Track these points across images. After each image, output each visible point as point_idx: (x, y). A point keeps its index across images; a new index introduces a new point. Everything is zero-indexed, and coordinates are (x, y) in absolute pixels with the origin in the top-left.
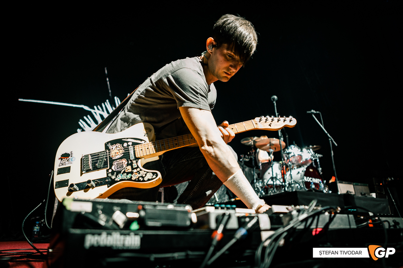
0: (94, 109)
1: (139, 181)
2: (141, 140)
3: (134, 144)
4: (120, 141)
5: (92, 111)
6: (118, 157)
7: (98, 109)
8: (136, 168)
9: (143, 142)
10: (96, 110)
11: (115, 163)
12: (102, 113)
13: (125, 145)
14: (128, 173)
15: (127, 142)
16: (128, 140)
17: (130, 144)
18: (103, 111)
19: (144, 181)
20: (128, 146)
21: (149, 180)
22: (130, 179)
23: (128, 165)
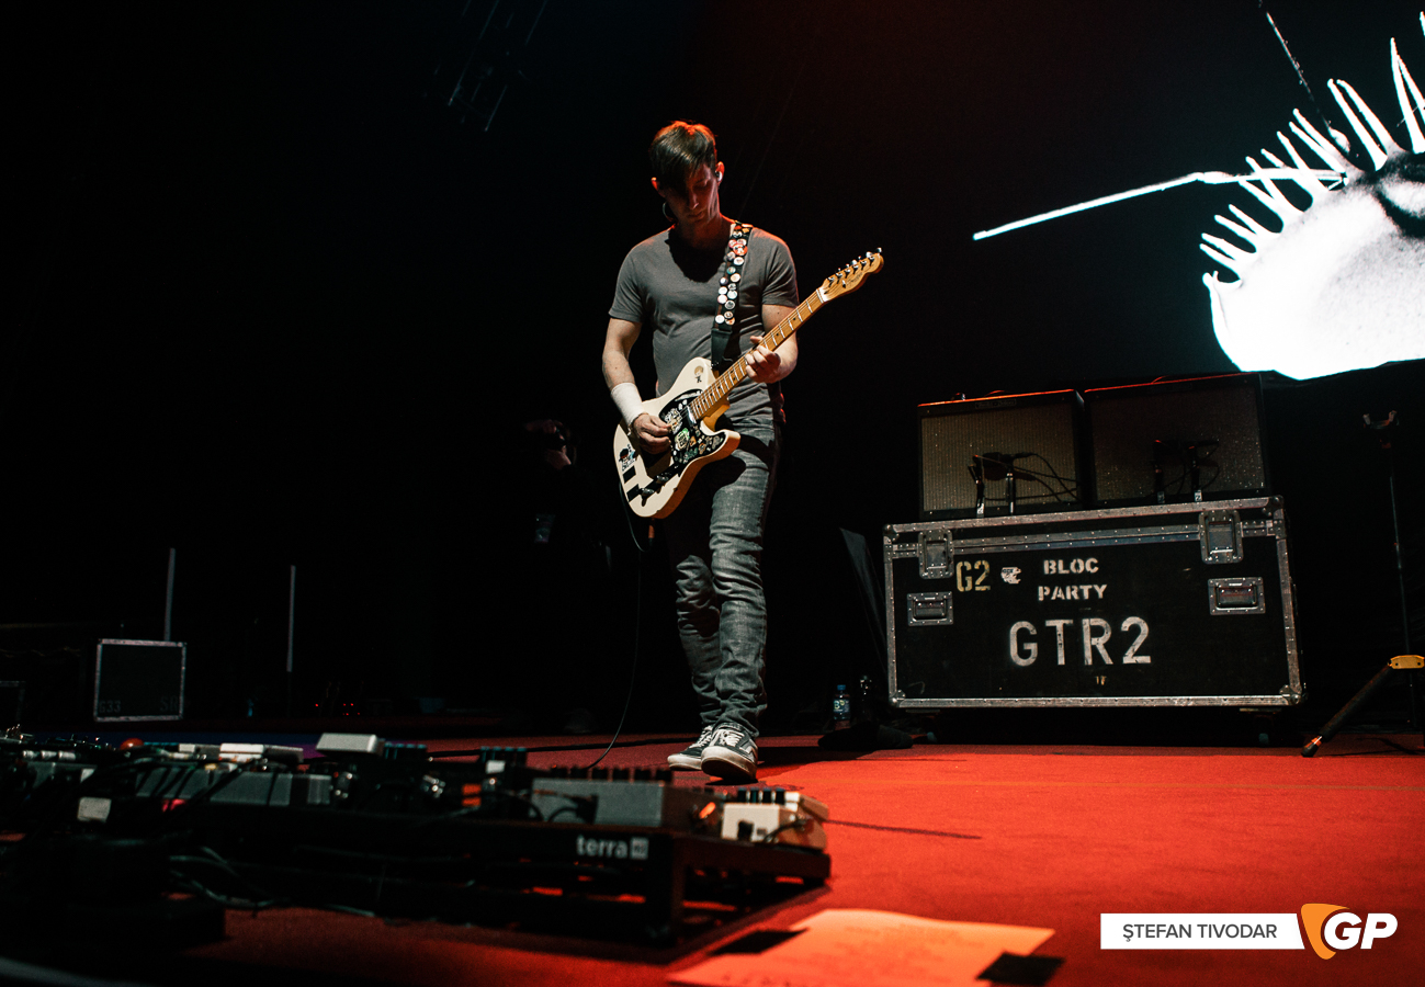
0: (1248, 170)
1: (707, 453)
2: (695, 391)
3: (690, 400)
4: (673, 404)
5: (1242, 180)
6: (678, 428)
7: (1265, 164)
8: (700, 437)
9: (698, 393)
10: (1259, 173)
11: (677, 438)
12: (1284, 173)
13: (680, 407)
14: (694, 448)
15: (681, 401)
16: (682, 398)
17: (685, 402)
18: (1290, 163)
19: (712, 451)
20: (684, 406)
21: (717, 447)
22: (698, 455)
23: (691, 436)
